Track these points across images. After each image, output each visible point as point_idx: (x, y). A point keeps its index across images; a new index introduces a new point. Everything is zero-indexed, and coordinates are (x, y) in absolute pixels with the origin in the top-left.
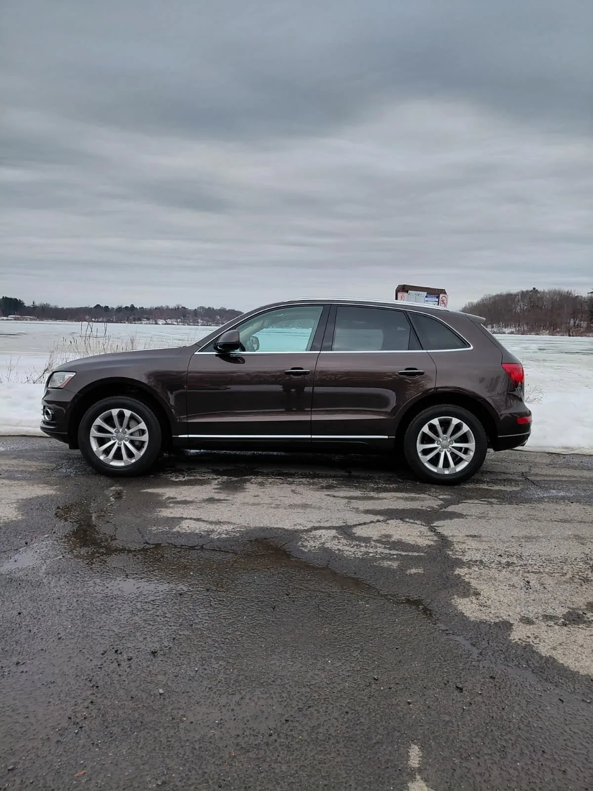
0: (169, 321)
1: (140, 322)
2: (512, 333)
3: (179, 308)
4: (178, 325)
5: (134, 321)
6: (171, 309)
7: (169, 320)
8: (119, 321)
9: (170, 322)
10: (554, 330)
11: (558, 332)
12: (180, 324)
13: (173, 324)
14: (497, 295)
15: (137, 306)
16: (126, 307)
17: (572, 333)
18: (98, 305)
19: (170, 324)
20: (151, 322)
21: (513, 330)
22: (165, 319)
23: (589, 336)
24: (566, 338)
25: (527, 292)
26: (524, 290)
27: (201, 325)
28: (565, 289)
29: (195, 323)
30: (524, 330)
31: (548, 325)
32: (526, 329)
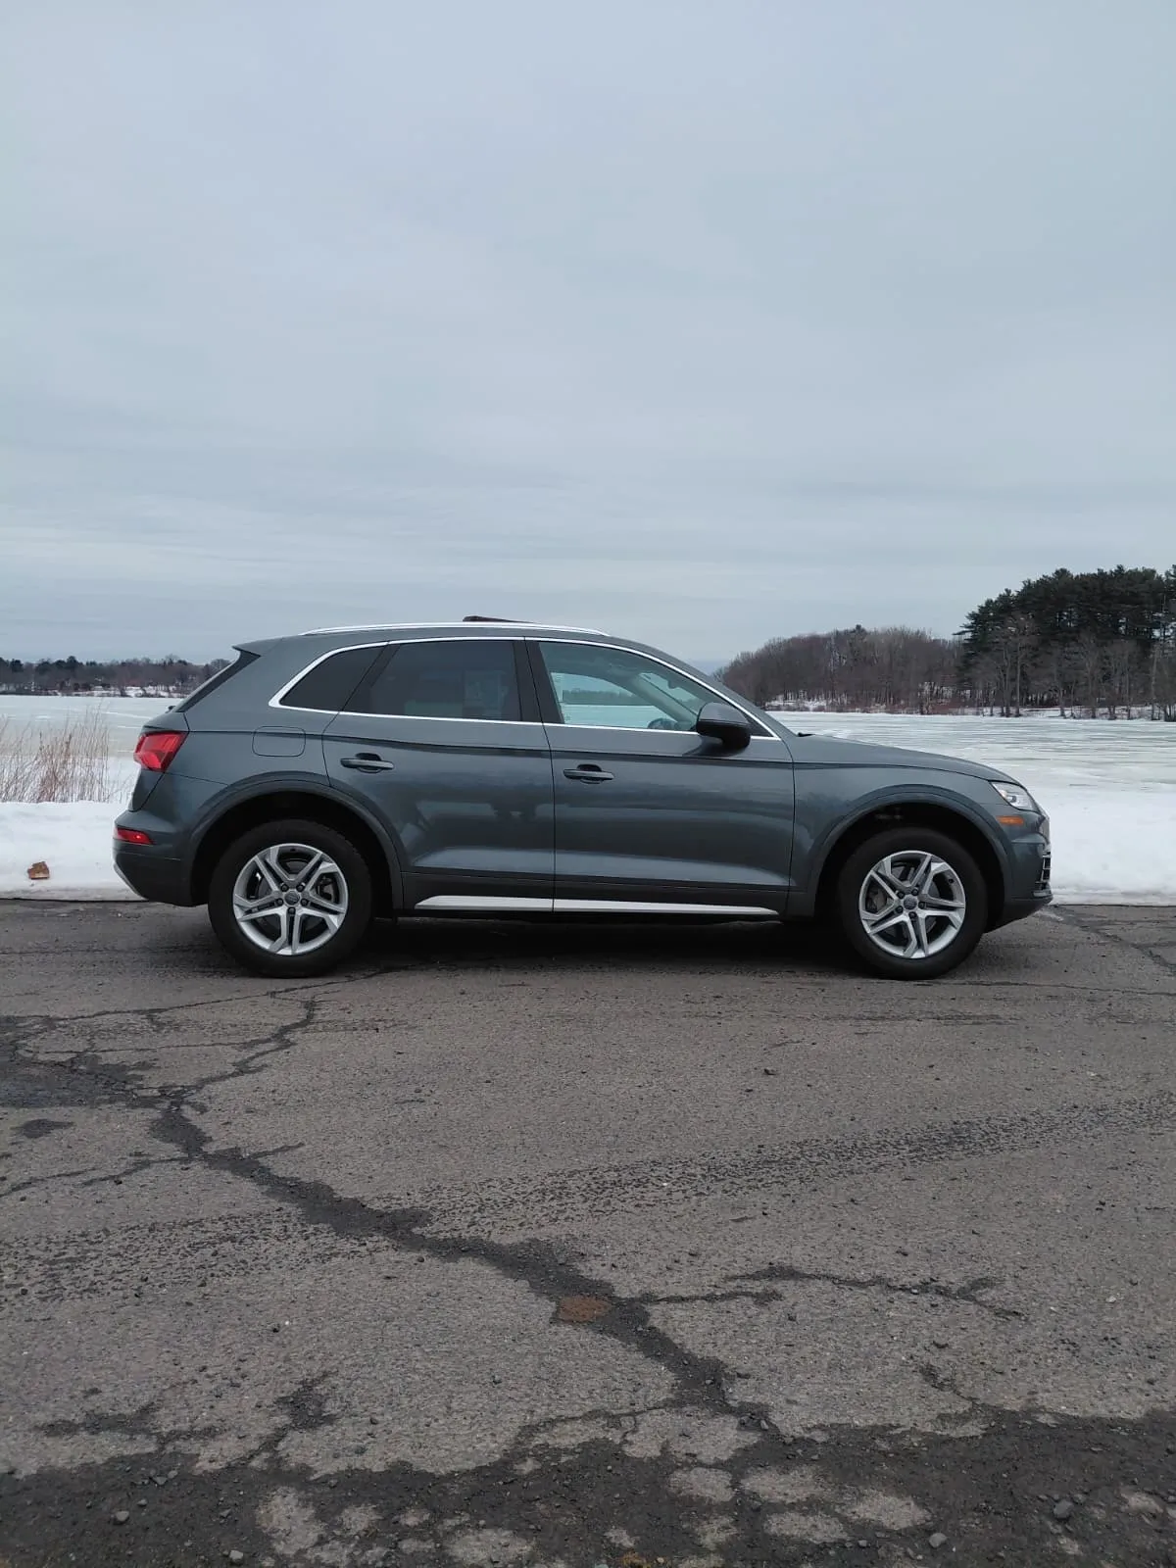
0: (150, 690)
2: (820, 709)
3: (171, 663)
4: (170, 697)
5: (76, 690)
6: (156, 665)
7: (150, 687)
8: (43, 690)
9: (153, 692)
10: (894, 704)
11: (903, 707)
12: (175, 695)
13: (160, 696)
14: (794, 640)
15: (82, 659)
16: (59, 662)
17: (927, 708)
19: (152, 696)
20: (112, 692)
21: (823, 703)
22: (142, 688)
23: (957, 714)
25: (846, 633)
26: (841, 629)
28: (913, 626)
30: (842, 703)
31: (883, 694)
32: (845, 701)
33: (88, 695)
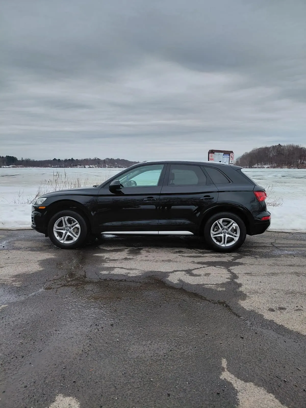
0: (91, 166)
1: (76, 167)
2: (268, 168)
3: (96, 159)
5: (73, 166)
6: (92, 160)
7: (91, 165)
8: (66, 166)
10: (290, 166)
11: (292, 167)
12: (97, 167)
13: (93, 168)
14: (260, 148)
15: (75, 159)
16: (69, 159)
17: (300, 167)
18: (55, 159)
19: (91, 168)
20: (82, 167)
21: (269, 166)
22: (89, 165)
24: (297, 170)
25: (276, 146)
26: (274, 145)
27: (107, 168)
28: (295, 144)
29: (105, 167)
30: (274, 166)
31: (287, 163)
32: (275, 165)
33: (76, 168)
